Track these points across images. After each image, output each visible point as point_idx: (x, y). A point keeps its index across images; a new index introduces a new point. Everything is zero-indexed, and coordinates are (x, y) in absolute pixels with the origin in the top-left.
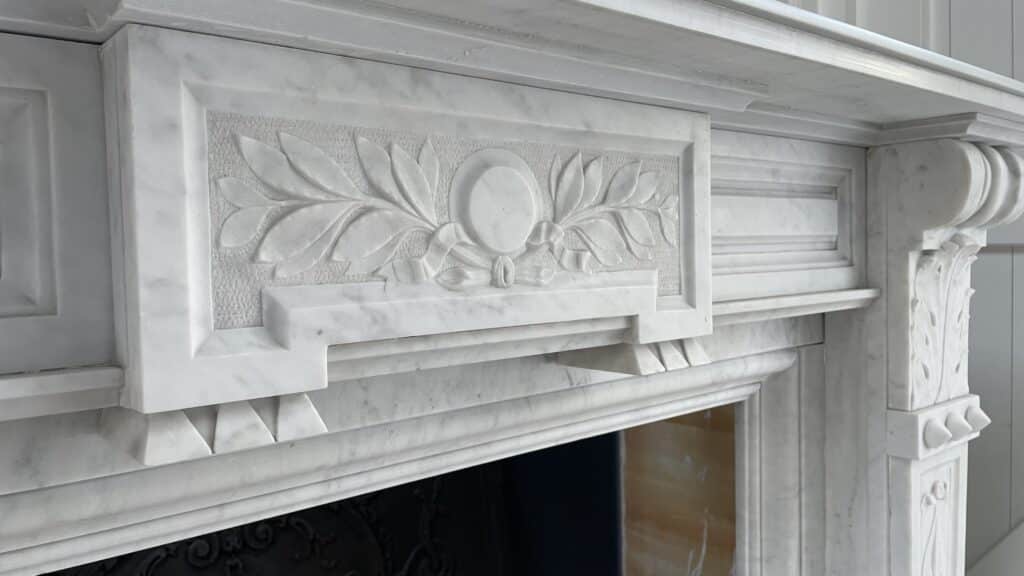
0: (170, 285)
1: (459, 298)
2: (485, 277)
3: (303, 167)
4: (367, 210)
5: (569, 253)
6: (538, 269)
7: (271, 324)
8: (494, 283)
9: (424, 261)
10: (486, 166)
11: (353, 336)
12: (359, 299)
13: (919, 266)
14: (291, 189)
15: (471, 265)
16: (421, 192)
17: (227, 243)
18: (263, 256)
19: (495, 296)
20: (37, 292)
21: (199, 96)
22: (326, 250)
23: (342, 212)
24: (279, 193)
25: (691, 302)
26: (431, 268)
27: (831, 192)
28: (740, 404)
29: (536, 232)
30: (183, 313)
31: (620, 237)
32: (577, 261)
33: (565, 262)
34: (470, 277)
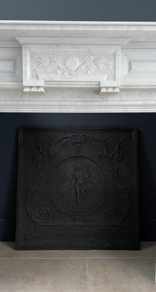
0: (26, 72)
1: (63, 76)
2: (68, 74)
3: (41, 59)
4: (50, 64)
5: (85, 70)
6: (78, 73)
7: (37, 78)
8: (70, 75)
10: (69, 57)
11: (47, 80)
12: (48, 75)
14: (40, 61)
15: (66, 72)
16: (58, 61)
17: (33, 68)
18: (37, 70)
19: (70, 76)
20: (19, 75)
21: (30, 51)
22: (44, 69)
23: (46, 64)
25: (115, 80)
26: (59, 72)
29: (79, 67)
30: (27, 75)
31: (97, 68)
32: (87, 72)
33: (85, 72)
34: (66, 73)
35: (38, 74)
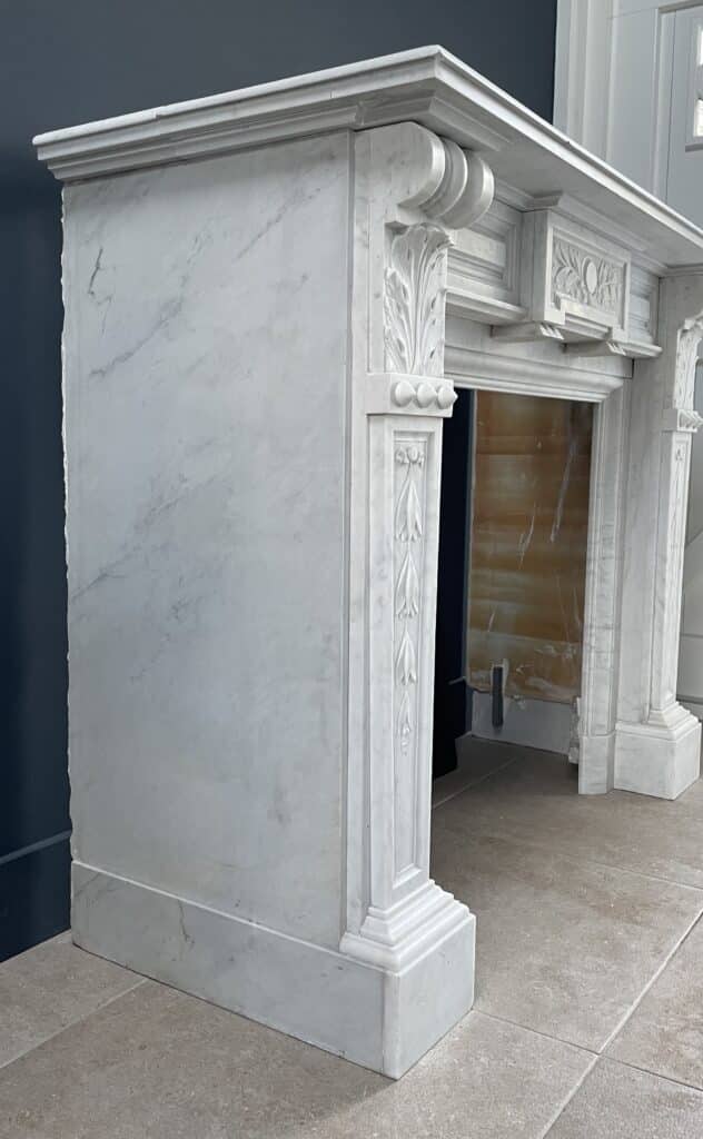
1: (582, 307)
2: (587, 300)
4: (571, 271)
5: (600, 298)
6: (595, 301)
8: (588, 303)
11: (568, 311)
13: (681, 337)
14: (562, 261)
15: (585, 296)
18: (557, 281)
19: (588, 309)
21: (553, 230)
22: (564, 282)
23: (567, 271)
24: (560, 262)
25: (622, 328)
26: (579, 294)
27: (647, 297)
28: (597, 404)
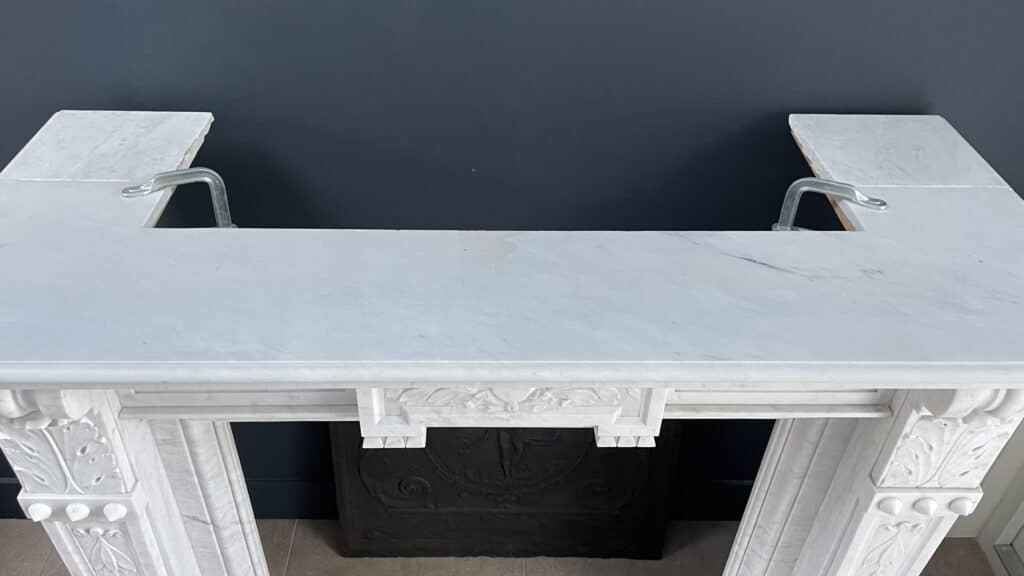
2: (500, 409)
5: (554, 401)
6: (533, 407)
7: (404, 417)
8: (505, 410)
9: (470, 403)
11: (436, 426)
12: (438, 413)
15: (493, 404)
17: (388, 396)
18: (402, 399)
19: (506, 416)
22: (425, 398)
26: (473, 405)
30: (372, 415)
31: (593, 394)
32: (560, 404)
33: (552, 403)
34: (493, 409)
35: (408, 410)
